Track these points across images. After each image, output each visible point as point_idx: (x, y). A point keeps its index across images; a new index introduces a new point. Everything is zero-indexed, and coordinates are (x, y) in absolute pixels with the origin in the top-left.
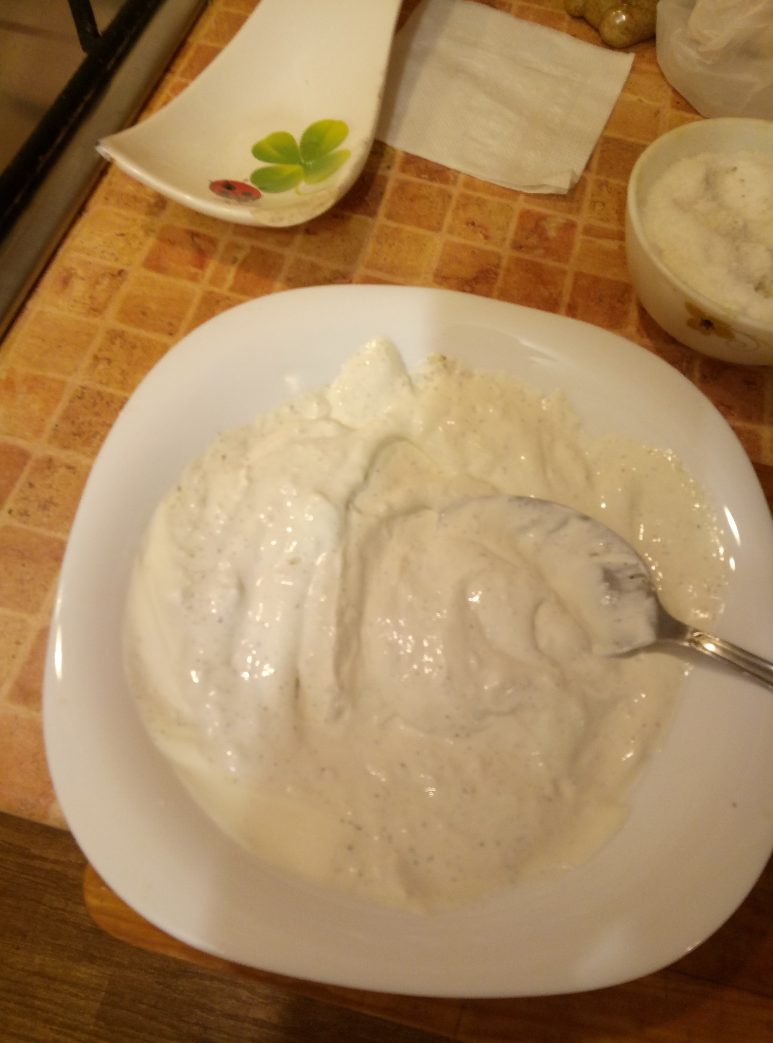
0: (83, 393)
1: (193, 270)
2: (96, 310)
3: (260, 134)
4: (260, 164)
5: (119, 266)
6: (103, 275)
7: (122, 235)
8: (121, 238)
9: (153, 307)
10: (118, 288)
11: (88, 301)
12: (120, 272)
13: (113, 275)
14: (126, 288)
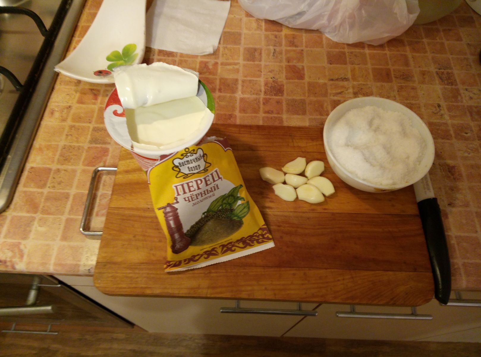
0: (65, 147)
1: (93, 101)
2: (64, 120)
3: (108, 53)
4: (110, 63)
5: (69, 105)
6: (64, 109)
7: (68, 94)
8: (68, 96)
9: (82, 115)
10: (70, 112)
11: (61, 118)
12: (70, 107)
13: (67, 108)
14: (73, 111)
